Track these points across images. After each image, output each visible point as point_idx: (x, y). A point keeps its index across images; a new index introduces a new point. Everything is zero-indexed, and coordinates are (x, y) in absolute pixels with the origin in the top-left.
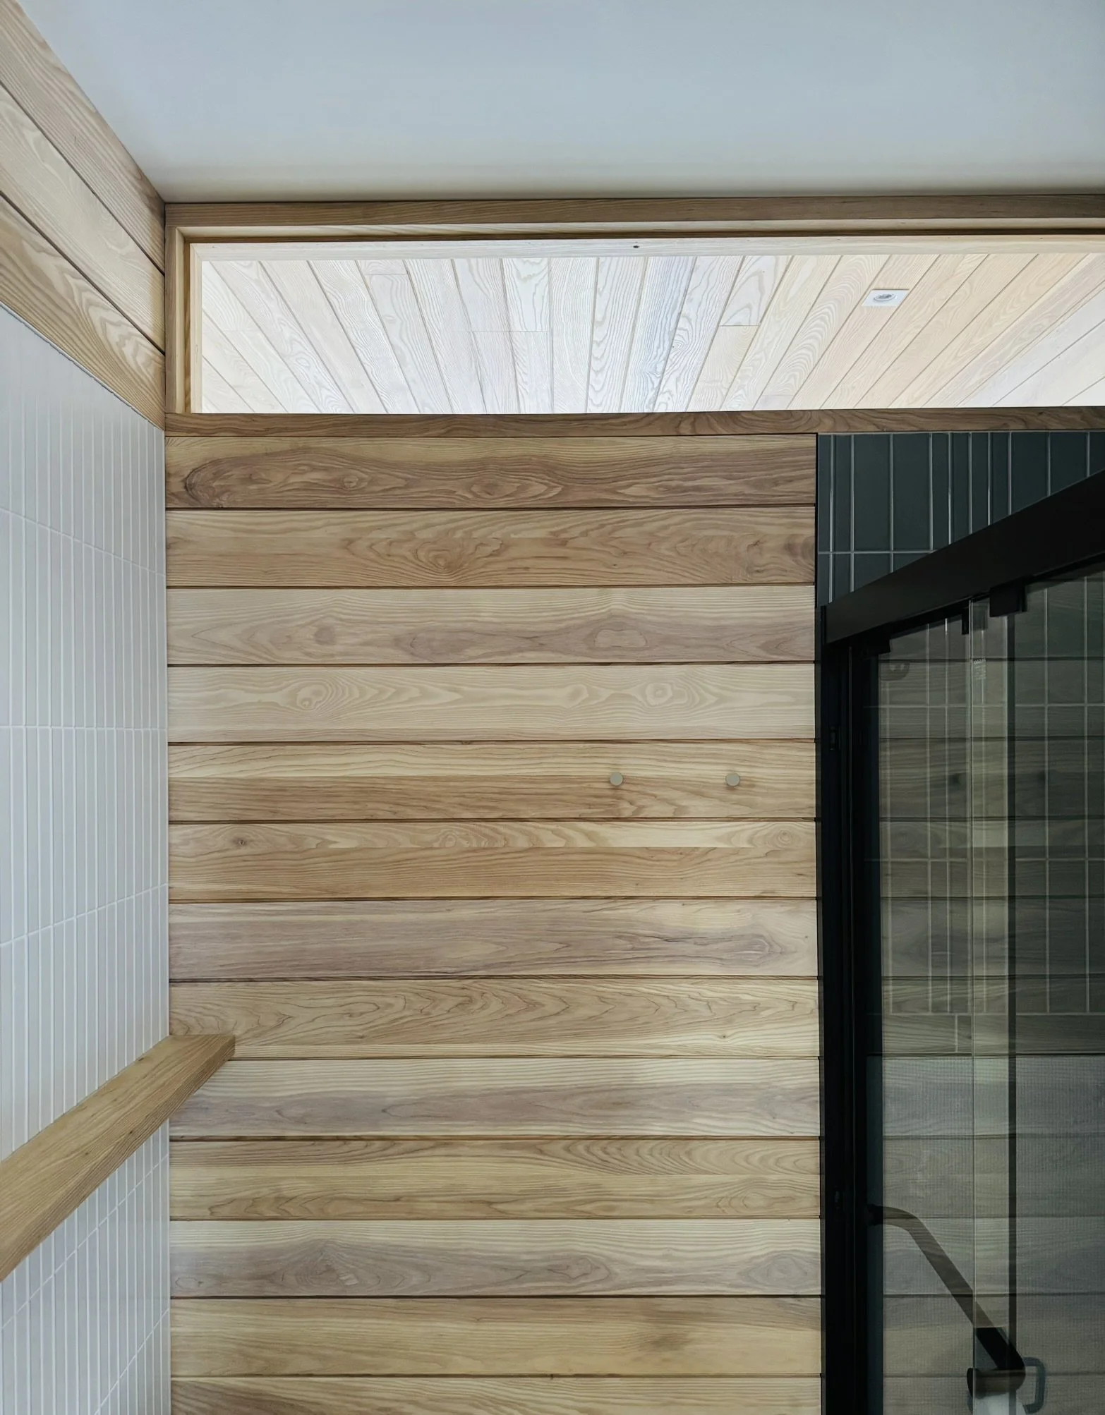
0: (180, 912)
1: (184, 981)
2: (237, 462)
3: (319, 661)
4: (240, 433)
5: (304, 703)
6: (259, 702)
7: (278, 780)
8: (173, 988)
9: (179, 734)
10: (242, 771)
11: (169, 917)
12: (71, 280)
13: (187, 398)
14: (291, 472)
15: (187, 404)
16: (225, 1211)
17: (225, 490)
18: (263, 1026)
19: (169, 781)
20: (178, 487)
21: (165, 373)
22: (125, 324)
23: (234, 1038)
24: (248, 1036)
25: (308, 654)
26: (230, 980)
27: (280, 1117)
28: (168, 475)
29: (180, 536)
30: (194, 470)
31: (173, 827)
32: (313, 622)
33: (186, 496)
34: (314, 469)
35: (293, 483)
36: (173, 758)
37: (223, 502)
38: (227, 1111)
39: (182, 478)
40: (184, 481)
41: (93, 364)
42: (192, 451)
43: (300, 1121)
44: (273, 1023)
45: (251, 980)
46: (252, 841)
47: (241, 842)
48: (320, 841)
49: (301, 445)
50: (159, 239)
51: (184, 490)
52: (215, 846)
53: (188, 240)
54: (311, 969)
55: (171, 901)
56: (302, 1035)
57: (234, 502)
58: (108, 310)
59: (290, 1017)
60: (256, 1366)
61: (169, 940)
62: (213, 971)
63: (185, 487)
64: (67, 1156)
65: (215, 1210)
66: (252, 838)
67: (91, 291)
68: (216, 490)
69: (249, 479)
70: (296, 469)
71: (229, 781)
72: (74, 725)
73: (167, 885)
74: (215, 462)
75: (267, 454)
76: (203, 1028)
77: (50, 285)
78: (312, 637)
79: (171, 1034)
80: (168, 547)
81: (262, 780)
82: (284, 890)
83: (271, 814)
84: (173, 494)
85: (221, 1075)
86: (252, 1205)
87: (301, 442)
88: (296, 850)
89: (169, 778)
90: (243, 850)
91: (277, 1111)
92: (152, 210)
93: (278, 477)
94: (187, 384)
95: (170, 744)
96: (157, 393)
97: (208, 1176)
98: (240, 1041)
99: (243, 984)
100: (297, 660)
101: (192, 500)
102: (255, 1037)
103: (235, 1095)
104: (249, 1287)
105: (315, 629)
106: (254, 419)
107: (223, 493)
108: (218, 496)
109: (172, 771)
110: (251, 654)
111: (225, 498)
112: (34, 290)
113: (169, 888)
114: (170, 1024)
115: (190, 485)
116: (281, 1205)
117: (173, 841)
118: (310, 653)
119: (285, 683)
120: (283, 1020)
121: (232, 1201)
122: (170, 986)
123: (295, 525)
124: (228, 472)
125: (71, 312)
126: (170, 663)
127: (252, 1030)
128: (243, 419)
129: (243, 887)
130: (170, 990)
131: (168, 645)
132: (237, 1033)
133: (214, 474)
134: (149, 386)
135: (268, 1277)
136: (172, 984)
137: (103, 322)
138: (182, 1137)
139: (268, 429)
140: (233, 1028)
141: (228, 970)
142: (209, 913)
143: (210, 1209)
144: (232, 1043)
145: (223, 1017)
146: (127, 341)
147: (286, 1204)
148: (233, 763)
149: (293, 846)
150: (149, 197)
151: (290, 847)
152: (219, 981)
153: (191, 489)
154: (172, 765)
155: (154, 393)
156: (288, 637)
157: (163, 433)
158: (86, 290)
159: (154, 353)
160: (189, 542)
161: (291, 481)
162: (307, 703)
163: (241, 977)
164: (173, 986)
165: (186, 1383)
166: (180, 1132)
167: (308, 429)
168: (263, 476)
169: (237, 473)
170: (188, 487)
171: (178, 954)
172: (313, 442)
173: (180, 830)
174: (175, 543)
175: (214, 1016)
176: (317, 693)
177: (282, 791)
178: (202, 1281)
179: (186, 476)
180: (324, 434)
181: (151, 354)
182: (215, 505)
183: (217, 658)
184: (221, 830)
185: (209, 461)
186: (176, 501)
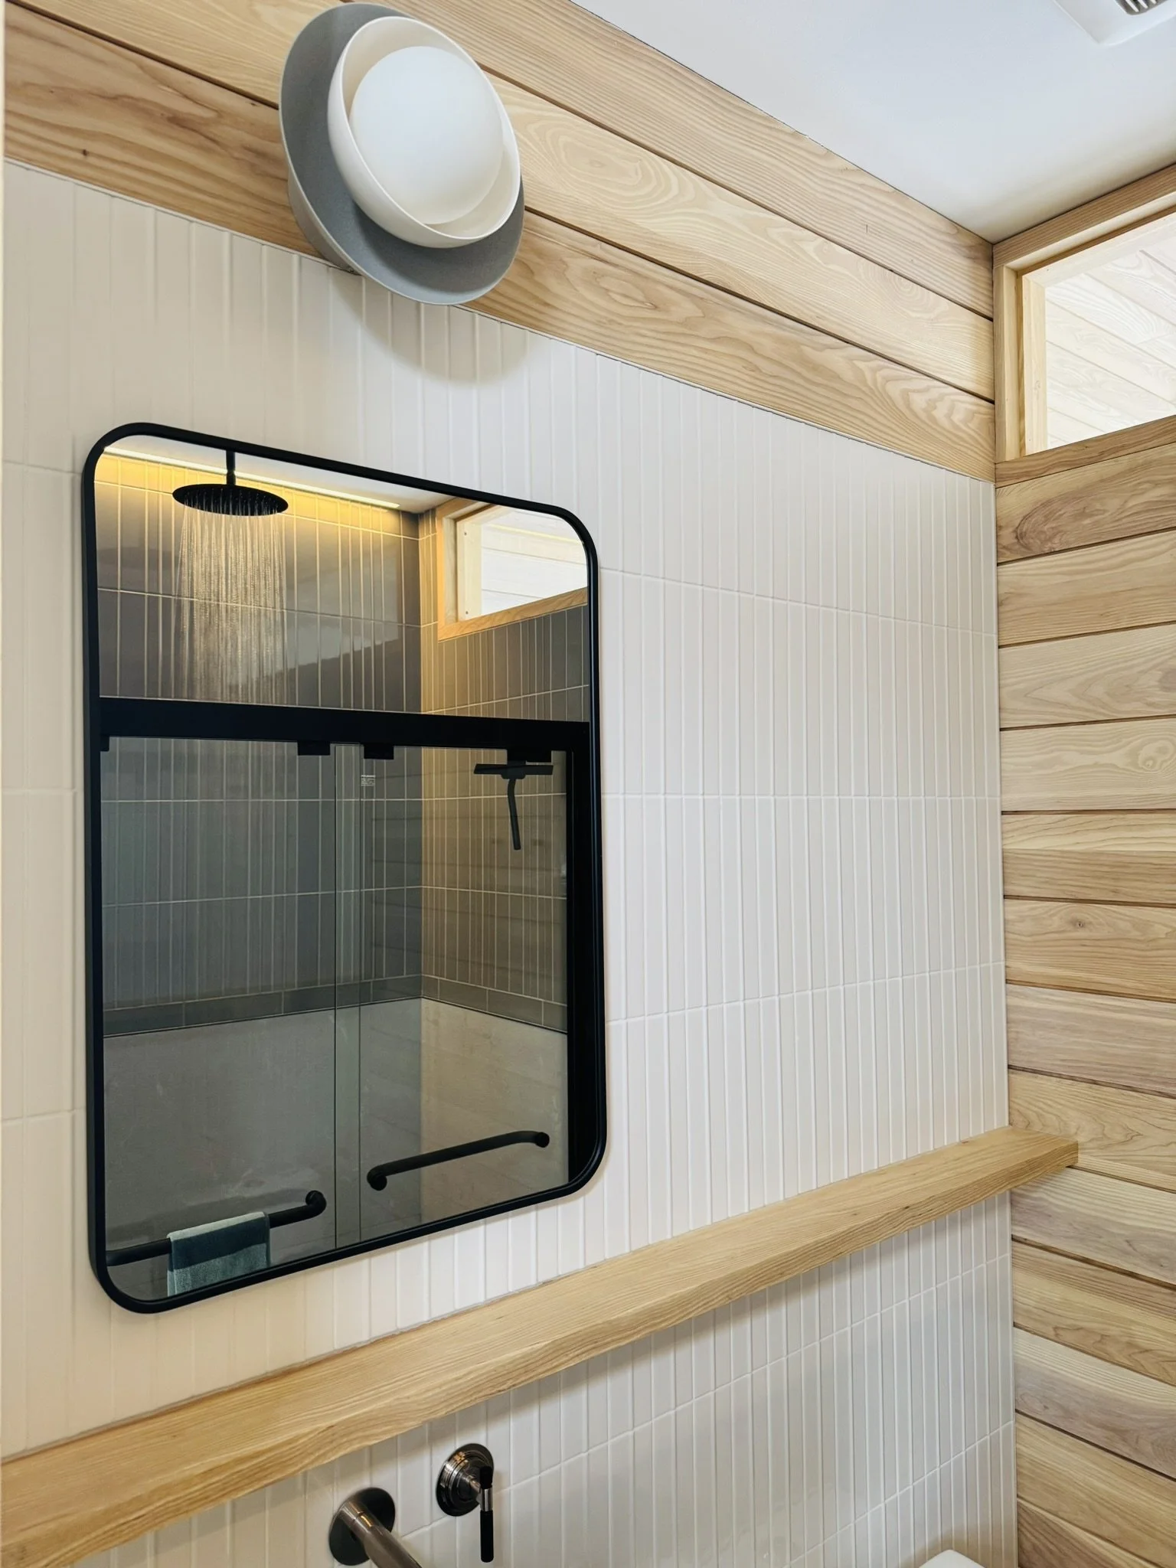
0: (1018, 995)
1: (1024, 1070)
2: (1069, 498)
3: (1165, 712)
4: (1074, 465)
5: (1147, 764)
6: (1096, 765)
7: (1116, 854)
8: (1012, 1076)
9: (1014, 801)
10: (1078, 843)
11: (1006, 998)
12: (861, 365)
13: (1022, 442)
14: (1130, 494)
15: (1022, 447)
16: (1069, 1337)
17: (1057, 532)
18: (1109, 1138)
19: (1003, 852)
20: (1008, 538)
21: (995, 422)
22: (935, 387)
23: (1077, 1144)
24: (1091, 1145)
25: (1150, 705)
26: (1072, 1078)
27: (1130, 1249)
28: (999, 528)
29: (1012, 590)
30: (1024, 517)
31: (1008, 902)
32: (1154, 667)
33: (1017, 547)
34: (1157, 484)
35: (1131, 508)
36: (1007, 827)
37: (1054, 546)
38: (1071, 1225)
39: (1011, 530)
40: (1015, 531)
41: (890, 438)
42: (1021, 497)
43: (1154, 1260)
44: (1120, 1137)
45: (1095, 1082)
46: (1090, 923)
47: (1080, 924)
48: (1170, 930)
49: (1141, 461)
50: (983, 285)
51: (1016, 541)
52: (1051, 925)
53: (1019, 273)
54: (1164, 1083)
55: (1007, 981)
56: (1155, 1159)
57: (1067, 543)
58: (911, 379)
59: (1140, 1135)
60: (1107, 1530)
61: (1007, 1022)
62: (1053, 1065)
63: (1017, 537)
64: (839, 1211)
65: (1061, 1332)
66: (1091, 920)
67: (888, 367)
68: (1048, 533)
69: (1082, 514)
70: (1135, 490)
71: (1064, 853)
72: (867, 793)
73: (1002, 964)
74: (1046, 504)
75: (1102, 481)
76: (1044, 1125)
77: (837, 377)
78: (1157, 683)
79: (1010, 1124)
80: (999, 605)
81: (1101, 853)
82: (1129, 984)
83: (1112, 894)
84: (1004, 547)
85: (1063, 1183)
86: (1099, 1342)
87: (1141, 457)
88: (1142, 938)
89: (1003, 849)
90: (1081, 933)
91: (1127, 1241)
92: (974, 259)
93: (1113, 504)
94: (1022, 426)
95: (1003, 813)
96: (982, 446)
97: (1053, 1292)
98: (1085, 1149)
99: (1084, 1085)
100: (1139, 712)
101: (1023, 549)
102: (1100, 1148)
103: (1079, 1209)
104: (1098, 1435)
105: (1159, 674)
106: (1087, 445)
107: (1054, 535)
108: (1050, 539)
109: (1006, 842)
110: (1087, 710)
111: (1056, 540)
112: (814, 388)
113: (1006, 967)
114: (1010, 1113)
115: (1021, 534)
116: (1134, 1353)
117: (1010, 917)
118: (1154, 703)
119: (1124, 741)
120: (1131, 1137)
121: (1079, 1329)
122: (1008, 1072)
123: (1132, 555)
124: (1060, 510)
125: (862, 396)
126: (1002, 727)
127: (1097, 1139)
128: (1074, 448)
129: (1083, 975)
130: (1008, 1077)
131: (1000, 709)
132: (1081, 1139)
133: (1045, 516)
134: (970, 441)
135: (1122, 1433)
136: (1011, 1070)
137: (905, 394)
138: (1026, 1239)
139: (1102, 453)
140: (1076, 1133)
141: (1069, 1066)
142: (1047, 999)
143: (1056, 1328)
144: (1074, 1148)
145: (1064, 1119)
146: (938, 404)
147: (1141, 1355)
148: (1068, 834)
149: (1138, 933)
150: (970, 247)
151: (1135, 934)
152: (1060, 1076)
153: (1022, 538)
154: (1005, 836)
155: (979, 447)
156: (1127, 686)
157: (992, 486)
158: (881, 368)
159: (978, 405)
160: (1020, 595)
161: (1130, 504)
162: (1150, 763)
163: (1085, 1076)
164: (1013, 1073)
165: (1032, 1511)
166: (1022, 1233)
167: (1150, 440)
168: (1098, 506)
169: (1069, 510)
170: (1019, 536)
171: (1016, 1039)
172: (1153, 454)
173: (1015, 906)
174: (1007, 598)
175: (1055, 1115)
176: (1162, 751)
177: (1121, 867)
178: (1048, 1406)
179: (1017, 525)
180: (1169, 441)
181: (975, 408)
182: (1046, 550)
183: (1048, 717)
184: (1059, 909)
185: (1040, 503)
186: (1008, 553)
